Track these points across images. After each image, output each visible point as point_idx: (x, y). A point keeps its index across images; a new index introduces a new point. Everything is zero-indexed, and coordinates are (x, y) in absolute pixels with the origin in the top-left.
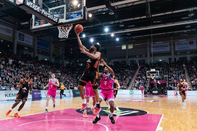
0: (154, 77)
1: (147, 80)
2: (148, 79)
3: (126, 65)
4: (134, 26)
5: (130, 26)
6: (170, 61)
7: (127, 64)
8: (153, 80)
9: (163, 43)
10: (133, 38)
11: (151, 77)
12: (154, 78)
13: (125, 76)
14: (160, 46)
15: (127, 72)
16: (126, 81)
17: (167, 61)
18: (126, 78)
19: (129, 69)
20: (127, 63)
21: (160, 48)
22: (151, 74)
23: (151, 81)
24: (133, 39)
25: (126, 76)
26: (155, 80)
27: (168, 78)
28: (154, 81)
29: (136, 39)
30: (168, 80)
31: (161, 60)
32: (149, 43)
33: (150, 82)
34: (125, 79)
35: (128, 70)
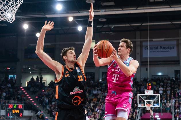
0: (151, 106)
1: (136, 113)
2: (138, 111)
3: (94, 80)
4: (112, 3)
5: (105, 4)
6: (176, 75)
7: (96, 79)
8: (149, 111)
9: (165, 40)
10: (110, 28)
11: (146, 106)
12: (151, 108)
13: (92, 104)
14: (159, 47)
15: (96, 95)
16: (95, 115)
17: (172, 76)
18: (95, 107)
19: (101, 90)
20: (96, 77)
21: (159, 50)
22: (146, 101)
23: (143, 114)
24: (110, 30)
25: (94, 103)
26: (152, 113)
27: (175, 109)
28: (150, 114)
29: (116, 30)
30: (175, 111)
31: (160, 74)
32: (139, 40)
33: (141, 116)
34: (93, 111)
35: (99, 92)
